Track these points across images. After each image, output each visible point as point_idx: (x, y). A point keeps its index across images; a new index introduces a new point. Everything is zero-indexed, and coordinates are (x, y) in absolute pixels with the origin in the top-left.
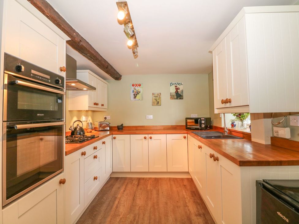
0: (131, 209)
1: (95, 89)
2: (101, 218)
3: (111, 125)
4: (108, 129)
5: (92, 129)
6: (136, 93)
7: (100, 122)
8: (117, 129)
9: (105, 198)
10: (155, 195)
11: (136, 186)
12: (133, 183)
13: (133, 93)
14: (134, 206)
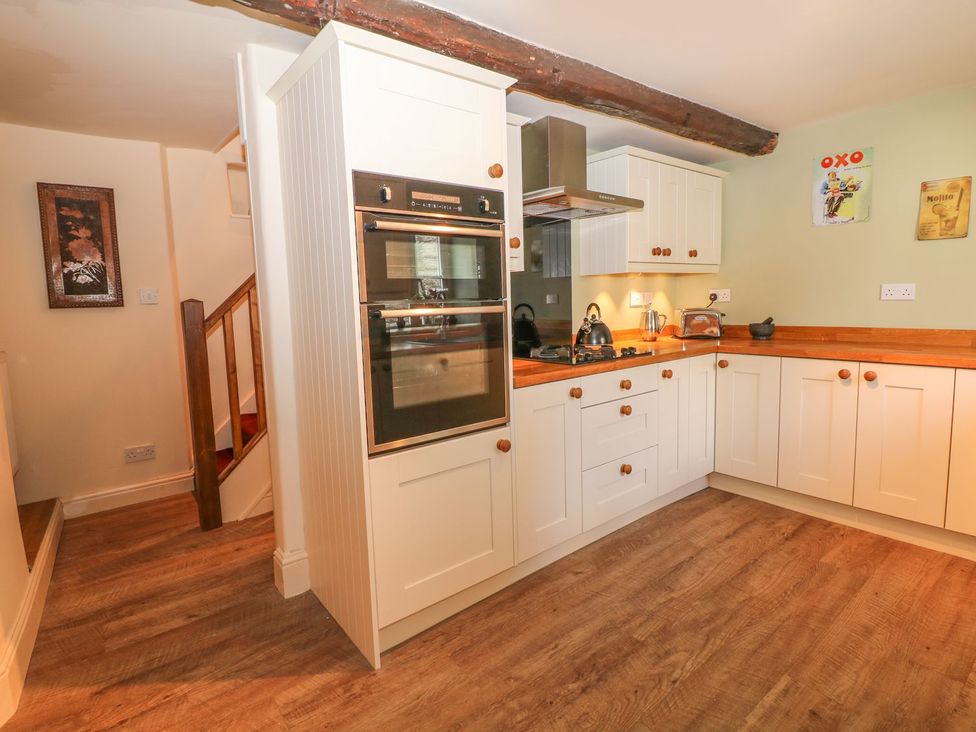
1: (638, 204)
3: (725, 322)
4: (717, 332)
5: (658, 331)
6: (840, 194)
8: (747, 334)
9: (658, 533)
11: (779, 537)
12: (777, 525)
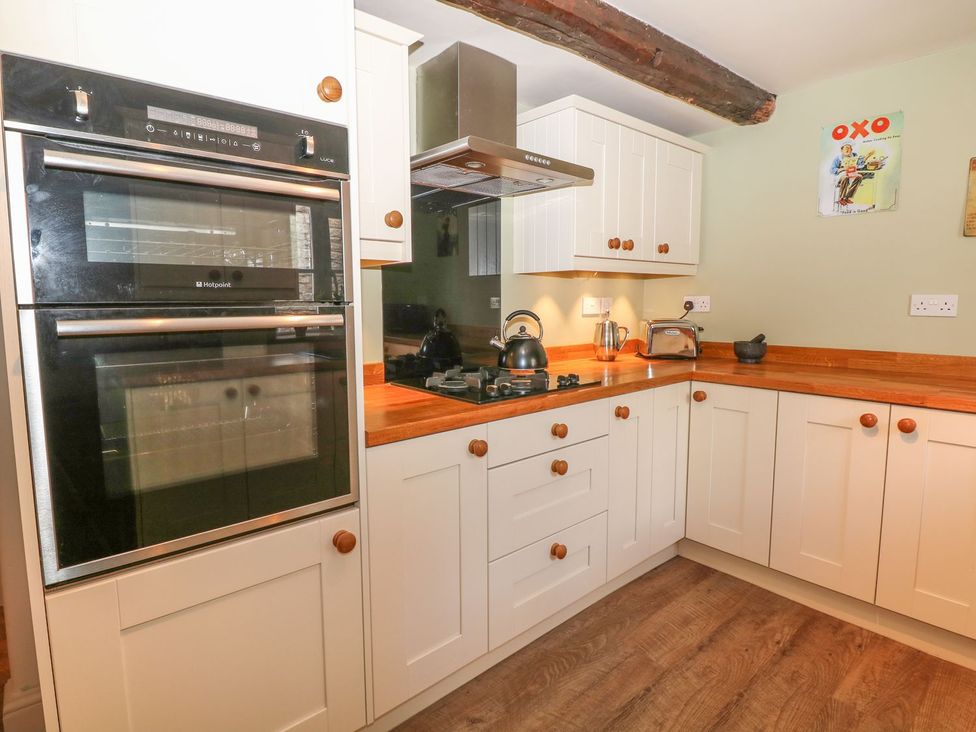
2: (537, 724)
5: (616, 347)
6: (856, 174)
7: (657, 321)
8: (731, 355)
9: (603, 640)
11: (773, 649)
12: (769, 625)
13: (838, 177)
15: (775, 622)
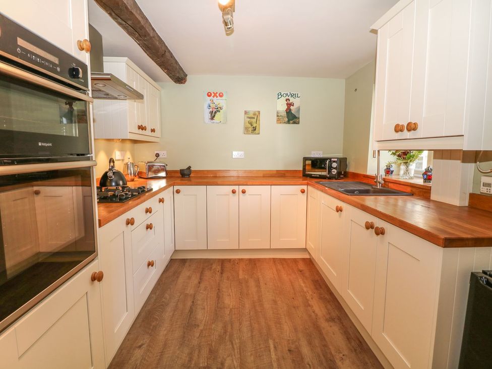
0: (216, 314)
1: (141, 97)
2: (165, 332)
4: (163, 174)
6: (215, 110)
7: (149, 162)
8: (180, 175)
9: (167, 296)
10: (253, 289)
11: (219, 274)
12: (213, 268)
13: (210, 110)
14: (221, 308)
15: (214, 266)
